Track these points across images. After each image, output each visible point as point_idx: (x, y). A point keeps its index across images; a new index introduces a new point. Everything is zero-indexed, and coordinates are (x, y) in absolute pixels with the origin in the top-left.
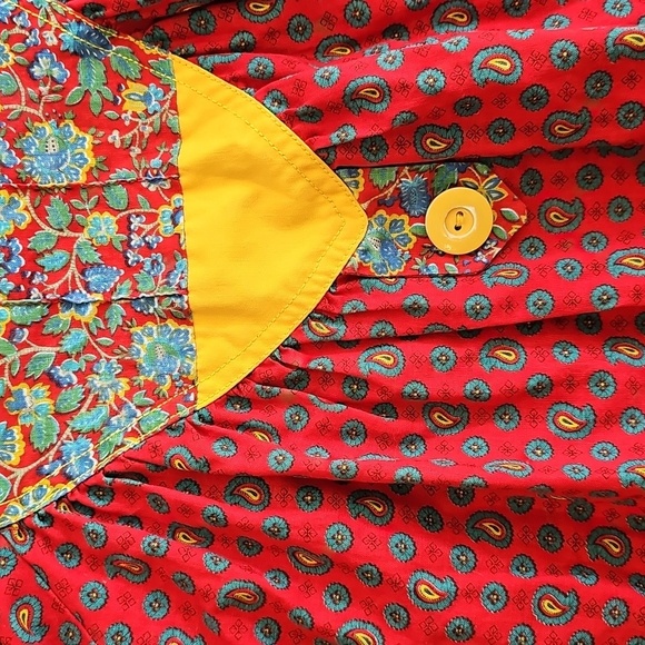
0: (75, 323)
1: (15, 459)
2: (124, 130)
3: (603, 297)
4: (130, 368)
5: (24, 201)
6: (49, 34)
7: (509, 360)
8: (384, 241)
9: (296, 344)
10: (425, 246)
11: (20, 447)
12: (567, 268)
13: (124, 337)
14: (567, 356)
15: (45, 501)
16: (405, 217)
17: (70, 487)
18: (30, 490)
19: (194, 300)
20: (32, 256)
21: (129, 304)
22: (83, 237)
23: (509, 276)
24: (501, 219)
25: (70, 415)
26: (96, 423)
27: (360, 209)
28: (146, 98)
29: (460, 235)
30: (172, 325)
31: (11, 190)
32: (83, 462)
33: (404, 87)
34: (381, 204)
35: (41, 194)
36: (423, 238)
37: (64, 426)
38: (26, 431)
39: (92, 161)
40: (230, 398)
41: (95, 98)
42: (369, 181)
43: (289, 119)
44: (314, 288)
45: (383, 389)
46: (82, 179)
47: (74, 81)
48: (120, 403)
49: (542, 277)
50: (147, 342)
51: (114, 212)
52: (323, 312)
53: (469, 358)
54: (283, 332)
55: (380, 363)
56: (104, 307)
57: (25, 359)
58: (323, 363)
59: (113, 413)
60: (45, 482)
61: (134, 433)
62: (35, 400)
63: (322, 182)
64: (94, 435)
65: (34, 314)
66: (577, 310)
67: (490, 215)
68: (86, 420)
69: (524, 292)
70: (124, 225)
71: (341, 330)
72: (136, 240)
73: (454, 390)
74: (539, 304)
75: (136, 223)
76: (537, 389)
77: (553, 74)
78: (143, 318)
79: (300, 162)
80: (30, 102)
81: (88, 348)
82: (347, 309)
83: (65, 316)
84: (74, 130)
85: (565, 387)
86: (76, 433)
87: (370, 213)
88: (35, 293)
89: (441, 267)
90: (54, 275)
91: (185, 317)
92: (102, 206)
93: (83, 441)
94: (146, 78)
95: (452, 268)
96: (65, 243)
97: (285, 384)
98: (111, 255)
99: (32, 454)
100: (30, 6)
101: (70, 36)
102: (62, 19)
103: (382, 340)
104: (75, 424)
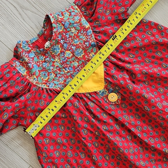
0: (64, 71)
1: (45, 80)
2: (88, 56)
3: (120, 118)
4: (65, 81)
5: (71, 55)
6: (91, 41)
7: (105, 116)
8: (103, 92)
9: (84, 94)
10: (107, 96)
11: (47, 79)
12: (119, 112)
13: (67, 77)
14: (111, 121)
15: (44, 87)
16: (108, 92)
17: (48, 88)
18: (44, 84)
20: (67, 61)
21: (71, 74)
22: (73, 63)
23: (113, 107)
24: (117, 101)
25: (54, 80)
26: (57, 83)
27: (104, 87)
28: (93, 56)
29: (112, 99)
31: (71, 53)
32: (52, 86)
33: (119, 80)
34: (106, 88)
35: (74, 55)
36: (108, 95)
38: (49, 78)
39: (81, 56)
41: (88, 51)
42: (107, 85)
43: (105, 72)
44: (92, 90)
45: (89, 107)
46: (79, 57)
47: (88, 47)
49: (116, 111)
51: (79, 63)
52: (90, 94)
53: (101, 112)
54: (84, 92)
55: (91, 104)
56: (68, 72)
57: (56, 71)
58: (85, 99)
59: (59, 84)
60: (46, 85)
61: (59, 88)
62: (53, 76)
63: (102, 81)
64: (55, 84)
65: (61, 67)
66: (116, 117)
67: (117, 100)
68: (56, 82)
69: (112, 110)
70: (78, 66)
71: (90, 97)
72: (78, 68)
73: (96, 114)
74: (113, 113)
75: (80, 67)
76: (105, 122)
77: (135, 93)
79: (102, 77)
80: (82, 46)
81: (63, 75)
82: (93, 96)
83: (64, 69)
84: (83, 52)
85: (108, 124)
86: (53, 83)
87: (104, 88)
88: (63, 65)
89: (107, 100)
90: (67, 64)
92: (78, 62)
93: (53, 84)
95: (107, 101)
96: (71, 62)
98: (74, 68)
99: (47, 81)
100: (91, 36)
101: (93, 43)
102: (94, 41)
103: (93, 102)
104: (54, 82)
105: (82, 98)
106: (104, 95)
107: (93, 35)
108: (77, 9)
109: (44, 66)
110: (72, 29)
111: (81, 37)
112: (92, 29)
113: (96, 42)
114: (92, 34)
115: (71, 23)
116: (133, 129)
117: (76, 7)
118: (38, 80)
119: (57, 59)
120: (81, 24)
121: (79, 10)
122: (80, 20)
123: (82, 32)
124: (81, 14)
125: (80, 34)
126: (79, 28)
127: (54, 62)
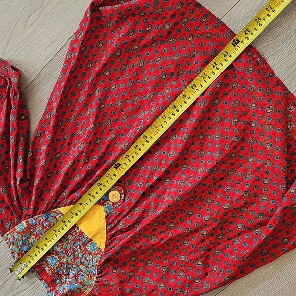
0: (78, 253)
4: (90, 253)
7: (138, 210)
8: (107, 208)
9: (108, 232)
10: (114, 204)
12: (134, 191)
13: (86, 250)
15: (95, 280)
16: (108, 202)
17: (96, 275)
19: (90, 237)
20: (66, 249)
21: (83, 245)
22: (70, 241)
23: (127, 199)
25: (88, 266)
27: (100, 206)
28: (60, 217)
29: (117, 198)
30: (91, 243)
32: (95, 270)
34: (103, 203)
36: (112, 202)
37: (89, 268)
40: (106, 246)
44: (103, 222)
45: (124, 229)
47: (50, 223)
48: (92, 259)
49: (131, 196)
50: (89, 248)
52: (107, 225)
53: (132, 214)
54: (105, 231)
55: (121, 226)
56: (80, 247)
58: (114, 231)
64: (93, 266)
65: (72, 257)
66: (139, 197)
67: (118, 192)
69: (131, 200)
71: (112, 225)
72: (76, 236)
73: (134, 221)
74: (134, 200)
76: (144, 211)
78: (86, 245)
81: (83, 255)
82: (110, 221)
83: (76, 253)
85: (147, 207)
87: (102, 205)
88: (70, 254)
89: (118, 204)
90: (70, 249)
91: (91, 240)
93: (92, 268)
94: (58, 214)
95: (120, 203)
96: (68, 244)
97: (111, 238)
98: (75, 240)
100: (37, 219)
101: (44, 218)
102: (41, 217)
103: (119, 222)
104: (90, 266)
105: (113, 236)
106: (112, 206)
107: (35, 217)
108: (7, 235)
109: (72, 275)
110: (30, 242)
111: (38, 232)
112: (29, 218)
113: (42, 213)
114: (34, 219)
115: (23, 244)
116: (155, 178)
117: (5, 235)
118: (88, 286)
119: (65, 261)
120: (23, 232)
121: (8, 232)
122: (19, 233)
123: (32, 230)
124: (12, 230)
125: (35, 233)
126: (28, 234)
127: (68, 264)
